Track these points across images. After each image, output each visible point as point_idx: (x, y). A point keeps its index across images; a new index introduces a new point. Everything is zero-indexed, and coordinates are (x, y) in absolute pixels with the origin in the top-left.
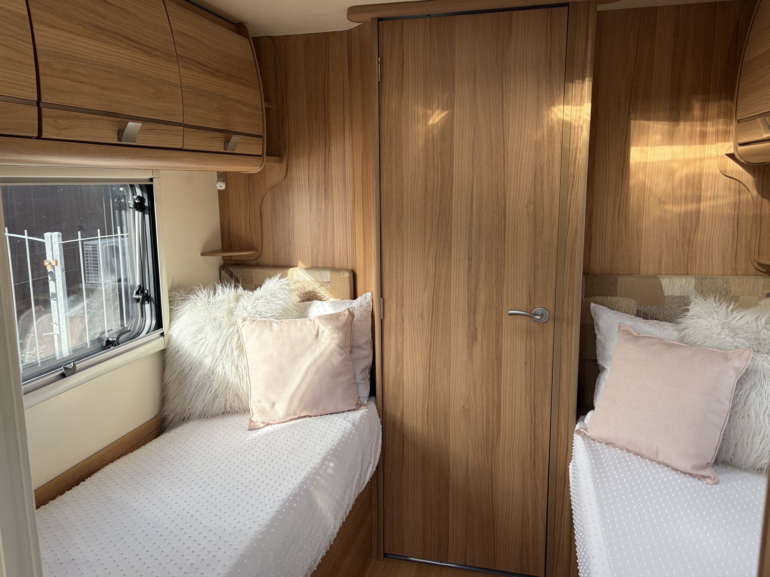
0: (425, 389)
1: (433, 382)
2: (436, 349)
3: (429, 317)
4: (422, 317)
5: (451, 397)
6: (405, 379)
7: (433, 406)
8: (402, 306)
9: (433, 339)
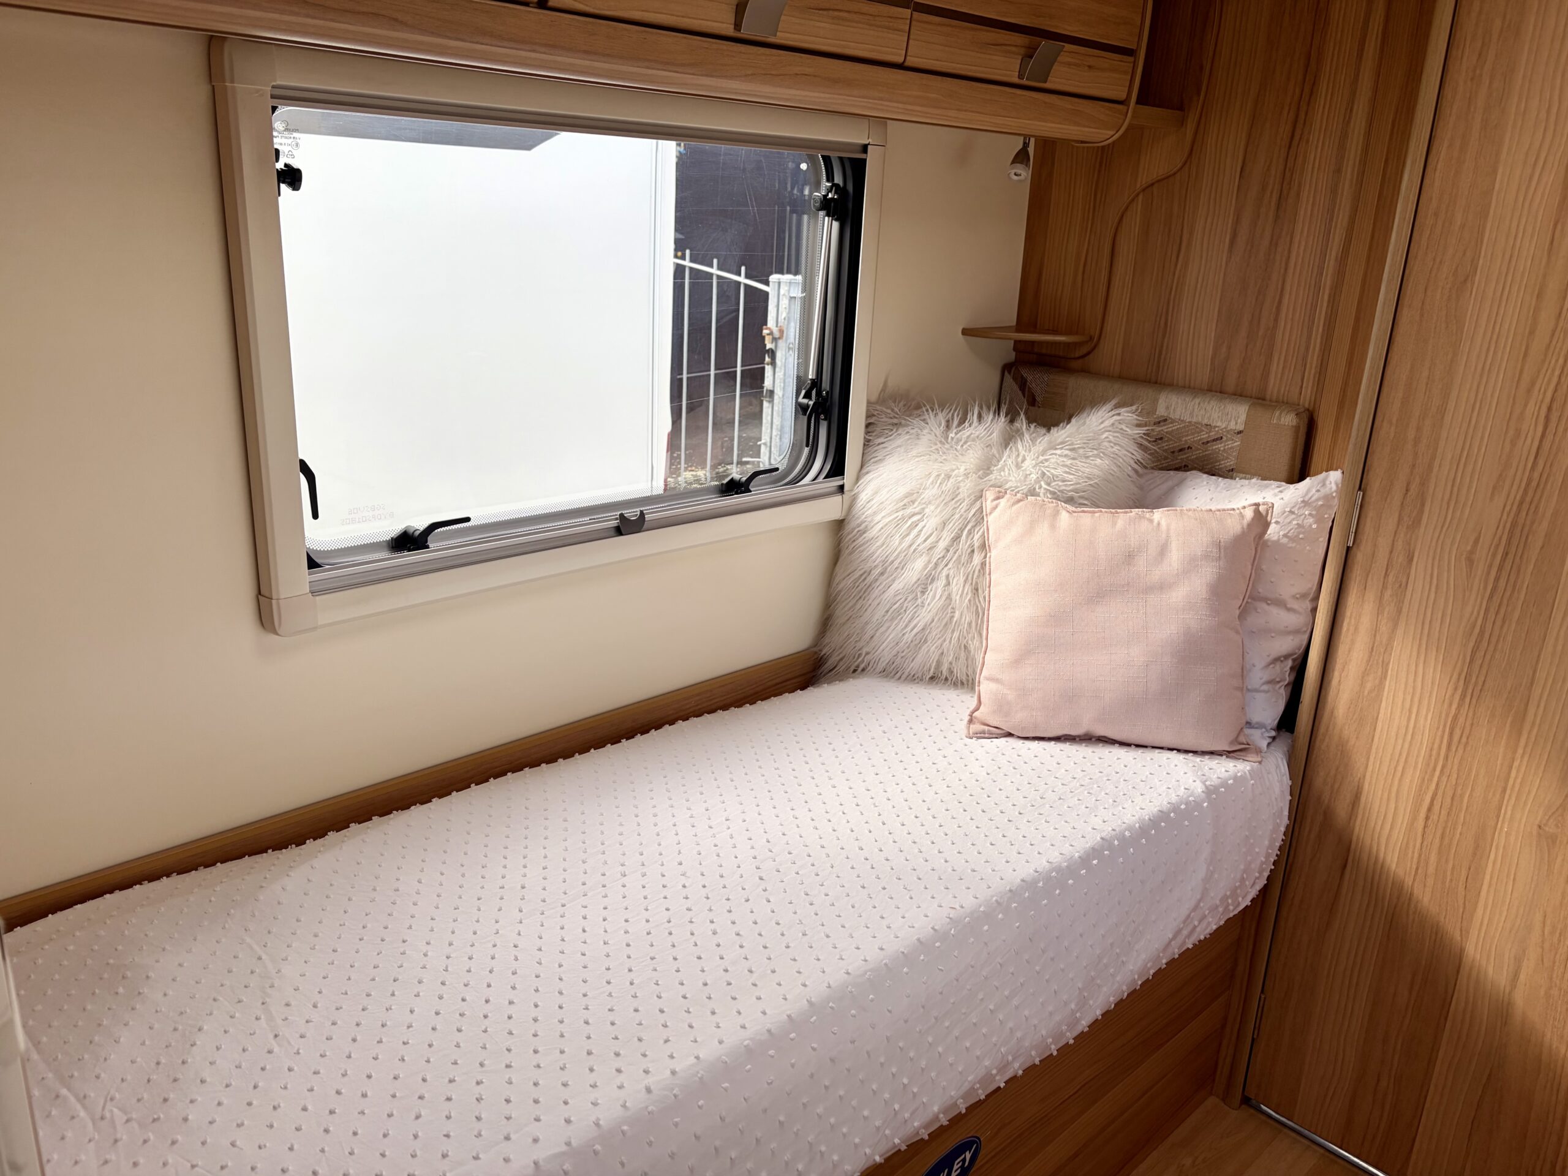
0: (1434, 753)
1: (1464, 740)
2: (1492, 656)
3: (1490, 566)
4: (1470, 561)
5: (1508, 792)
6: (1382, 711)
7: (1449, 800)
8: (1416, 523)
9: (1489, 625)
